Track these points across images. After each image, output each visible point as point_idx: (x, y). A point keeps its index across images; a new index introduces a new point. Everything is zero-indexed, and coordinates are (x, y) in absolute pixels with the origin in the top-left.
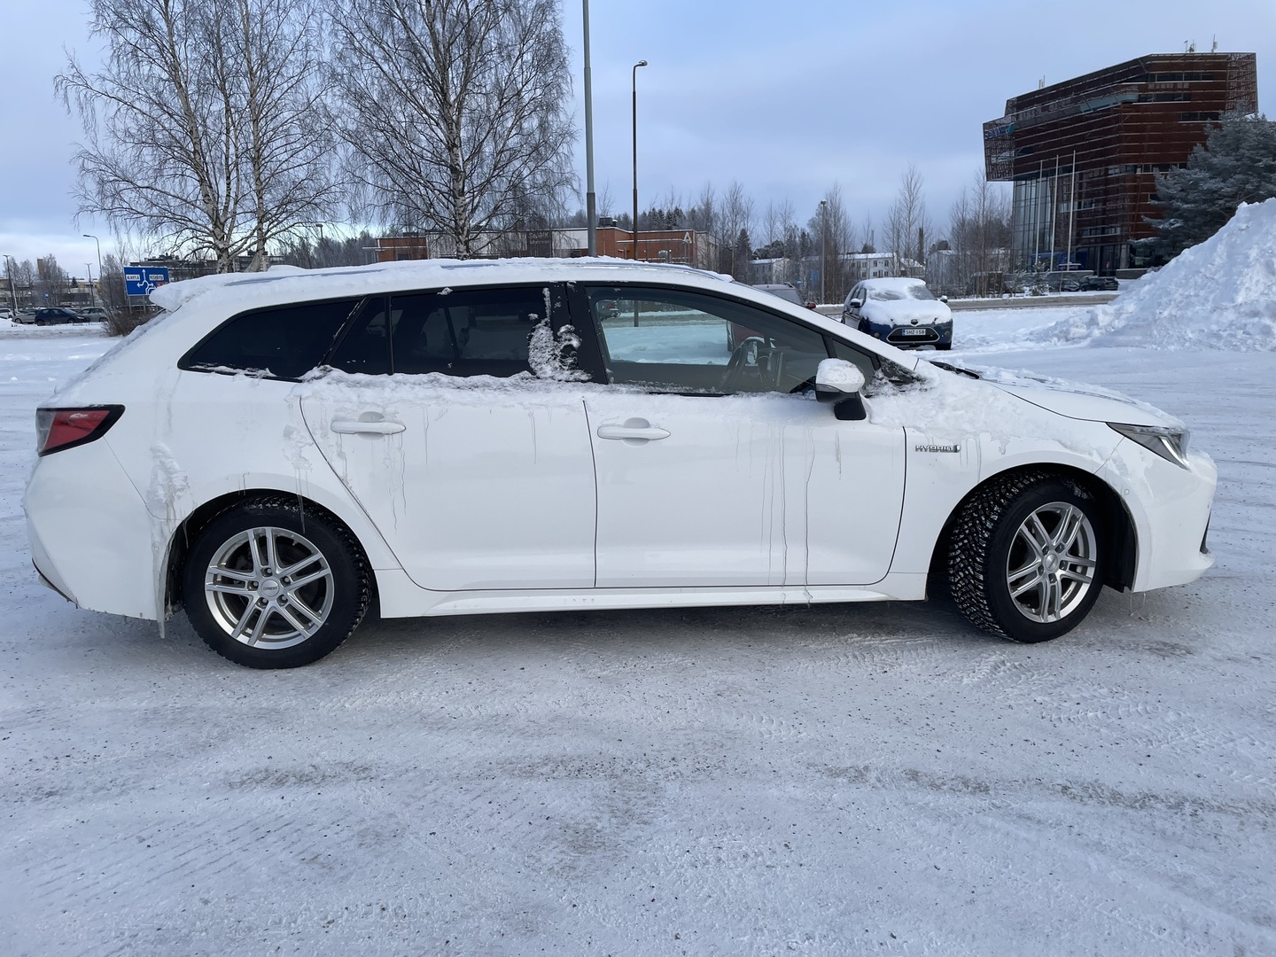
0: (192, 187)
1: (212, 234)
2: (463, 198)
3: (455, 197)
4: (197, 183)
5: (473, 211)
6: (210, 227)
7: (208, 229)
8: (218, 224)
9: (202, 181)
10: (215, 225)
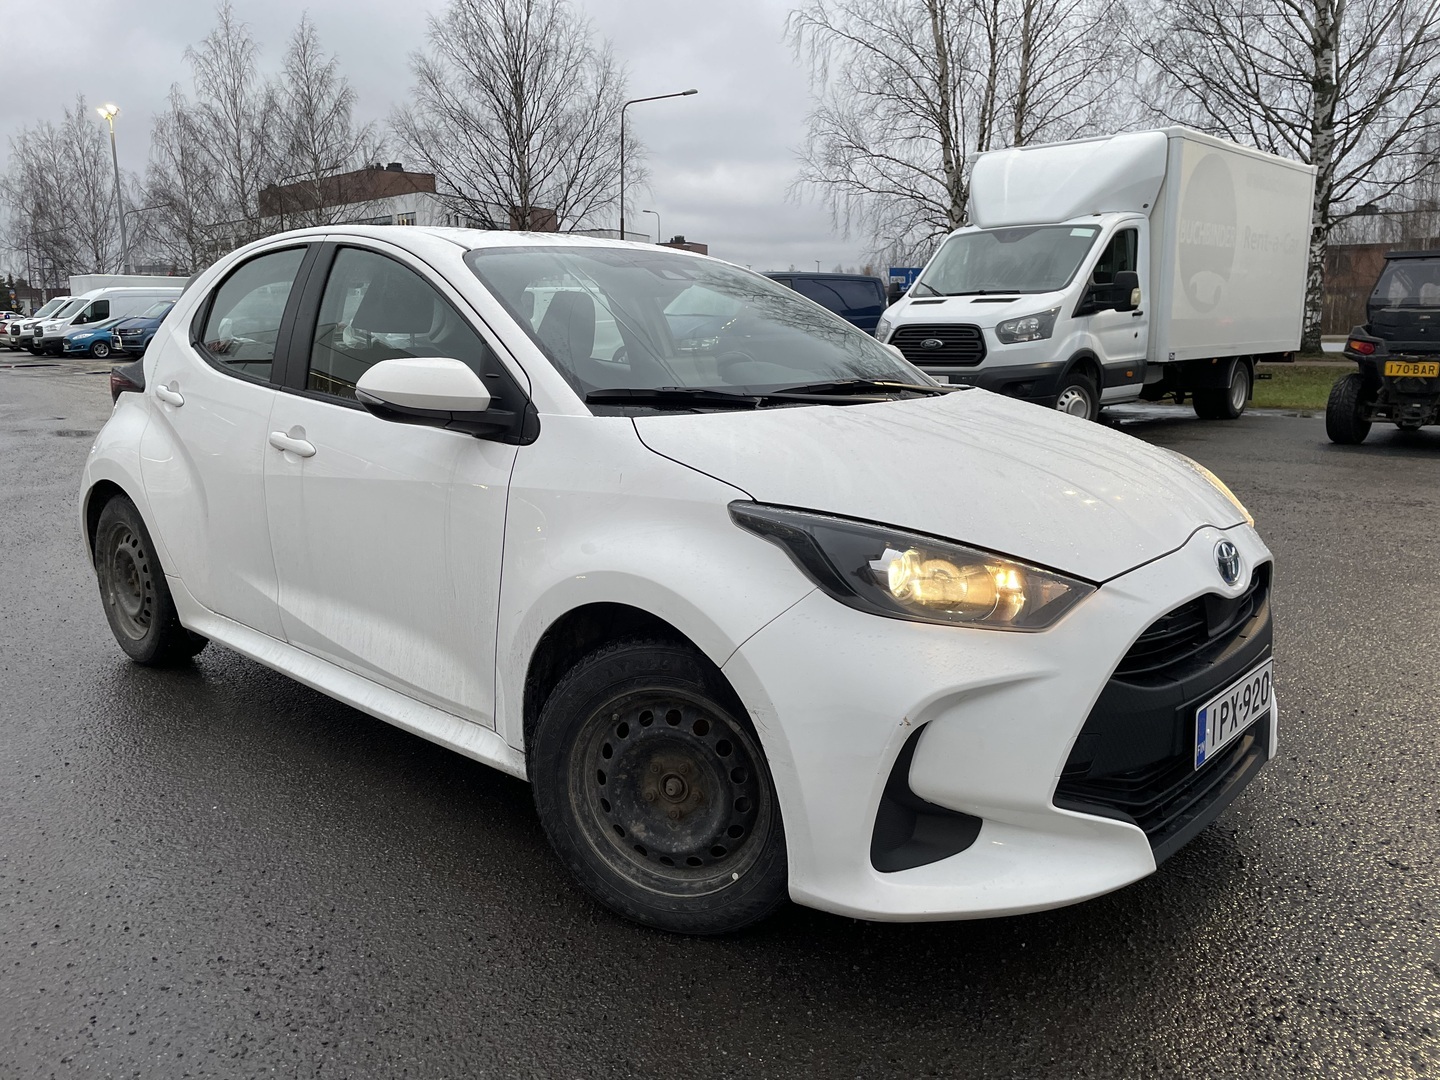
0: (931, 153)
1: (950, 213)
2: (1330, 132)
3: (1314, 131)
4: (941, 146)
5: (1344, 152)
6: (948, 203)
7: (945, 209)
8: (958, 201)
9: (946, 143)
10: (955, 203)
